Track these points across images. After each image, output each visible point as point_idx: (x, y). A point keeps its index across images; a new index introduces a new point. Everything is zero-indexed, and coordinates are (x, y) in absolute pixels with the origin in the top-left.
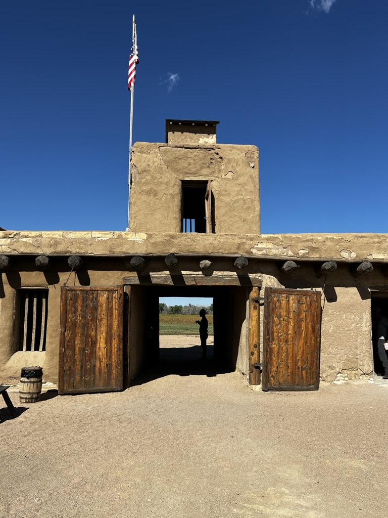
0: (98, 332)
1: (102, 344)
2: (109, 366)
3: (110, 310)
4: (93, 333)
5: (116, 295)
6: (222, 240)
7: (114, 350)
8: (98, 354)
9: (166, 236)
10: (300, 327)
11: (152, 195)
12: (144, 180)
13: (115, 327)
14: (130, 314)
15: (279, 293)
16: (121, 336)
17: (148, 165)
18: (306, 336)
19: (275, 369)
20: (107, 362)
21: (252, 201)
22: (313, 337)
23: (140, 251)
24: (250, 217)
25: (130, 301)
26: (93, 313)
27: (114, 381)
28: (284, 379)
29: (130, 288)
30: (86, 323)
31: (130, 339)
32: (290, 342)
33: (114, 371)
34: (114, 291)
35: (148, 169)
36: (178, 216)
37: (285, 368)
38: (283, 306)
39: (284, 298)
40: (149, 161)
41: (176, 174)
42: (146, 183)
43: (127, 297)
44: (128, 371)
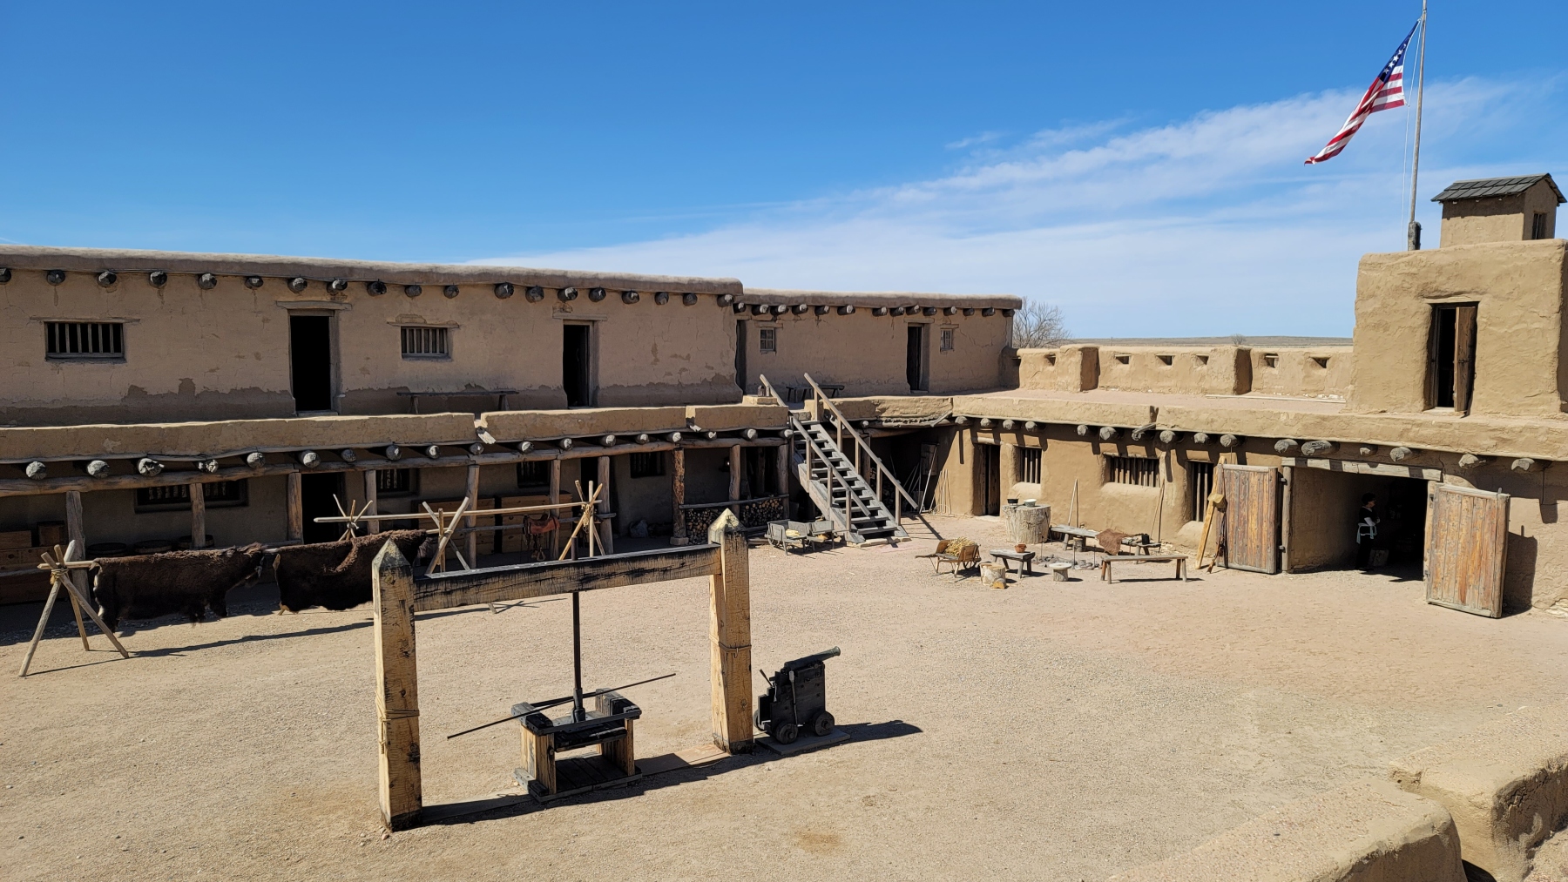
0: (1250, 514)
1: (1253, 525)
3: (1260, 491)
4: (1245, 513)
5: (1268, 477)
6: (1381, 425)
7: (1265, 533)
8: (1249, 535)
9: (1318, 417)
10: (1474, 537)
11: (1381, 330)
12: (1370, 310)
13: (1265, 510)
14: (1291, 497)
15: (1448, 493)
16: (1272, 519)
17: (1379, 288)
18: (1481, 548)
19: (1440, 580)
20: (1258, 543)
21: (1543, 331)
22: (1491, 551)
23: (1291, 433)
24: (1538, 357)
25: (1285, 483)
26: (1245, 494)
27: (1263, 562)
28: (1450, 595)
29: (1289, 469)
30: (1240, 503)
31: (1290, 522)
32: (1459, 553)
33: (1264, 553)
34: (1264, 473)
35: (1378, 292)
36: (1419, 358)
37: (1453, 581)
38: (1454, 509)
39: (1454, 499)
40: (1380, 281)
41: (1422, 296)
42: (1373, 313)
43: (1283, 480)
44: (1284, 556)
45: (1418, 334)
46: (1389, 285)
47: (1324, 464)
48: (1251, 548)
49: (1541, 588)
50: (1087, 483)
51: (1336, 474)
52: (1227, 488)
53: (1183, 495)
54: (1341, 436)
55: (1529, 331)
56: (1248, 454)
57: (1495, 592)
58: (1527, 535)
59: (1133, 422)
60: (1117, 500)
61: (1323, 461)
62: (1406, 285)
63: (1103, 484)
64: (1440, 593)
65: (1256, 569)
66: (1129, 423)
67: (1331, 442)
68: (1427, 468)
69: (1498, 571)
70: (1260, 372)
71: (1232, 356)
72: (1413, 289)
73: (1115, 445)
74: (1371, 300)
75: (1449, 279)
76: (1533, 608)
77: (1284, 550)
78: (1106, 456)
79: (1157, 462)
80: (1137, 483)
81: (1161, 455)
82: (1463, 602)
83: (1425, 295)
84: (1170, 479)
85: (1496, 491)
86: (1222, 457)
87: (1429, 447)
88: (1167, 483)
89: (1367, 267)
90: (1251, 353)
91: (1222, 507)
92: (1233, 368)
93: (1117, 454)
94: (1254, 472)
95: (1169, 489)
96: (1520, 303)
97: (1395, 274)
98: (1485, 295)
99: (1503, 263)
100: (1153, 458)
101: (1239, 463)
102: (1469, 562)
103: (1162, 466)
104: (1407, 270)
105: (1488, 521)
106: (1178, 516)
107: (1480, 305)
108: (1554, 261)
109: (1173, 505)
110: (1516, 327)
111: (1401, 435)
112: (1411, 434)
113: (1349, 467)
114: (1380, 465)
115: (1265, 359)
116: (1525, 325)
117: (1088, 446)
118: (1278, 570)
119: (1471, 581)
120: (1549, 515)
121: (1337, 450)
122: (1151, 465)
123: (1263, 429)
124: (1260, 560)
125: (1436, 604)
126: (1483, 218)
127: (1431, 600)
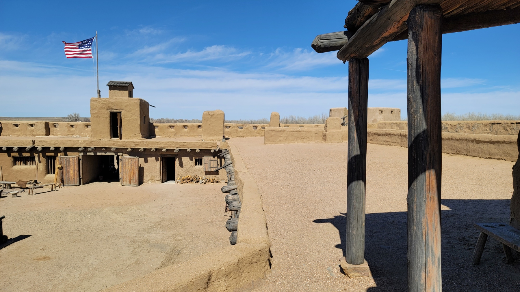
0: (70, 169)
1: (72, 172)
2: (74, 179)
3: (74, 163)
4: (69, 169)
5: (75, 158)
7: (76, 174)
8: (71, 175)
9: (90, 141)
10: (132, 168)
11: (98, 118)
12: (95, 112)
13: (75, 168)
14: (82, 164)
15: (125, 158)
16: (78, 170)
17: (96, 107)
18: (134, 170)
19: (124, 179)
20: (74, 177)
21: (137, 119)
22: (136, 171)
23: (82, 146)
24: (136, 125)
25: (81, 160)
26: (68, 164)
27: (76, 183)
28: (127, 183)
29: (81, 156)
30: (67, 167)
31: (82, 171)
32: (129, 172)
33: (76, 180)
34: (74, 157)
35: (96, 108)
36: (108, 125)
37: (128, 179)
38: (127, 162)
39: (127, 159)
40: (97, 105)
41: (108, 109)
42: (95, 113)
43: (80, 159)
44: (81, 180)
45: (108, 119)
46: (99, 106)
47: (92, 154)
48: (71, 179)
49: (145, 178)
50: (6, 167)
51: (96, 156)
52: (62, 163)
53: (45, 167)
54: (97, 146)
55: (134, 119)
56: (68, 153)
57: (137, 180)
58: (142, 166)
59: (26, 145)
60: (19, 171)
61: (92, 153)
62: (104, 107)
63: (13, 166)
64: (124, 183)
65: (73, 185)
66: (24, 145)
67: (94, 147)
68: (119, 152)
69: (138, 175)
70: (52, 129)
71: (44, 124)
72: (106, 108)
73: (17, 153)
74: (94, 110)
75: (114, 106)
76: (144, 183)
77: (81, 179)
78: (13, 157)
79: (34, 157)
80: (26, 165)
81: (36, 155)
82: (130, 184)
83: (109, 109)
84: (40, 162)
85: (136, 156)
86: (59, 154)
87: (120, 147)
88: (39, 164)
89: (93, 101)
90: (49, 123)
91: (61, 169)
92: (44, 128)
93: (18, 156)
94: (71, 157)
95: (40, 165)
96: (131, 112)
97: (101, 103)
98: (123, 110)
99: (126, 103)
100: (33, 156)
101: (65, 155)
102: (131, 174)
103: (37, 159)
104: (104, 103)
105: (135, 164)
106: (44, 173)
107: (122, 113)
108: (138, 103)
109: (42, 170)
110: (131, 118)
111: (113, 145)
112: (116, 144)
113: (99, 154)
114: (107, 153)
115: (54, 125)
116: (133, 118)
117: (6, 154)
118: (80, 184)
119: (132, 178)
120: (146, 161)
121: (96, 150)
122: (32, 159)
123: (73, 145)
124: (75, 182)
125: (124, 186)
126: (119, 91)
127: (122, 185)
